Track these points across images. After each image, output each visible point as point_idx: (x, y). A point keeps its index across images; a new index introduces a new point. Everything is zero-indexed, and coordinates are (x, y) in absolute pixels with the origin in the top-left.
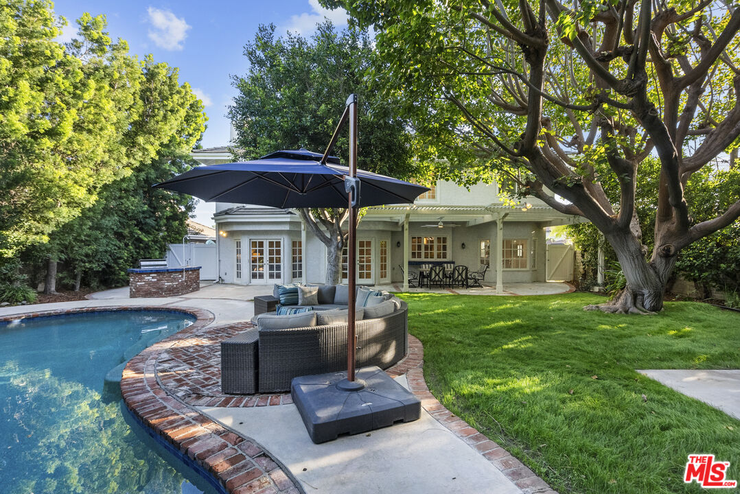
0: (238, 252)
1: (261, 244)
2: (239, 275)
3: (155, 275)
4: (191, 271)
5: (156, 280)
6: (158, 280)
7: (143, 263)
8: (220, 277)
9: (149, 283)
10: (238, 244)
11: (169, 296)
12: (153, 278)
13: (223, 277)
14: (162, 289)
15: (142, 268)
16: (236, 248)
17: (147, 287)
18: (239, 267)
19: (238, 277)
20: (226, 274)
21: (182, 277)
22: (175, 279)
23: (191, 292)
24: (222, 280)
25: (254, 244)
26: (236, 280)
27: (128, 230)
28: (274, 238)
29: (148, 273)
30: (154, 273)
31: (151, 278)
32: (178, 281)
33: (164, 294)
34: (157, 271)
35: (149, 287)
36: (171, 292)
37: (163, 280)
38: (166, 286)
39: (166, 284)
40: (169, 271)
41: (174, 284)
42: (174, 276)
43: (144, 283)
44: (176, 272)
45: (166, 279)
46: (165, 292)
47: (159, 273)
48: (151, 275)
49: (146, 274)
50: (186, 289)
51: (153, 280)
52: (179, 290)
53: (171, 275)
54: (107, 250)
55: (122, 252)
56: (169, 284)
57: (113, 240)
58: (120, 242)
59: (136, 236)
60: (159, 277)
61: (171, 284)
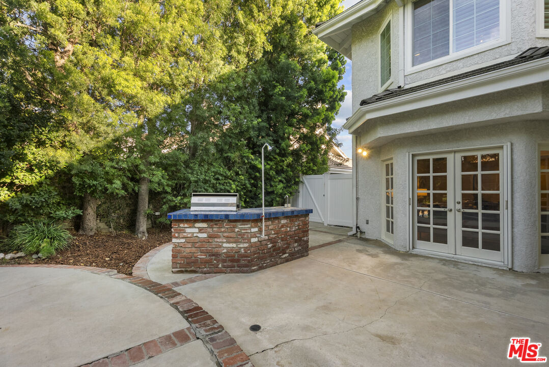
0: (390, 184)
1: (441, 164)
2: (390, 227)
3: (204, 225)
4: (286, 217)
5: (205, 235)
6: (210, 237)
7: (194, 200)
8: (358, 227)
10: (389, 169)
11: (232, 272)
12: (201, 230)
13: (363, 227)
14: (217, 255)
16: (384, 177)
18: (390, 212)
19: (388, 230)
20: (367, 223)
21: (260, 231)
22: (241, 237)
23: (287, 260)
24: (361, 232)
25: (423, 166)
26: (385, 237)
27: (237, 153)
28: (479, 147)
29: (196, 219)
30: (203, 221)
31: (197, 230)
32: (249, 241)
33: (220, 266)
34: (206, 219)
35: (194, 249)
36: (236, 264)
37: (219, 237)
38: (225, 251)
39: (225, 245)
40: (231, 218)
41: (241, 246)
42: (242, 229)
43: (183, 240)
44: (243, 219)
45: (226, 234)
46: (224, 261)
47: (212, 221)
48: (197, 225)
49: (187, 221)
50: (271, 256)
51: (201, 235)
52: (252, 260)
53: (235, 227)
54: (205, 179)
55: (229, 183)
56: (231, 245)
57: (214, 167)
58: (229, 169)
59: (246, 161)
60: (209, 229)
61: (234, 245)
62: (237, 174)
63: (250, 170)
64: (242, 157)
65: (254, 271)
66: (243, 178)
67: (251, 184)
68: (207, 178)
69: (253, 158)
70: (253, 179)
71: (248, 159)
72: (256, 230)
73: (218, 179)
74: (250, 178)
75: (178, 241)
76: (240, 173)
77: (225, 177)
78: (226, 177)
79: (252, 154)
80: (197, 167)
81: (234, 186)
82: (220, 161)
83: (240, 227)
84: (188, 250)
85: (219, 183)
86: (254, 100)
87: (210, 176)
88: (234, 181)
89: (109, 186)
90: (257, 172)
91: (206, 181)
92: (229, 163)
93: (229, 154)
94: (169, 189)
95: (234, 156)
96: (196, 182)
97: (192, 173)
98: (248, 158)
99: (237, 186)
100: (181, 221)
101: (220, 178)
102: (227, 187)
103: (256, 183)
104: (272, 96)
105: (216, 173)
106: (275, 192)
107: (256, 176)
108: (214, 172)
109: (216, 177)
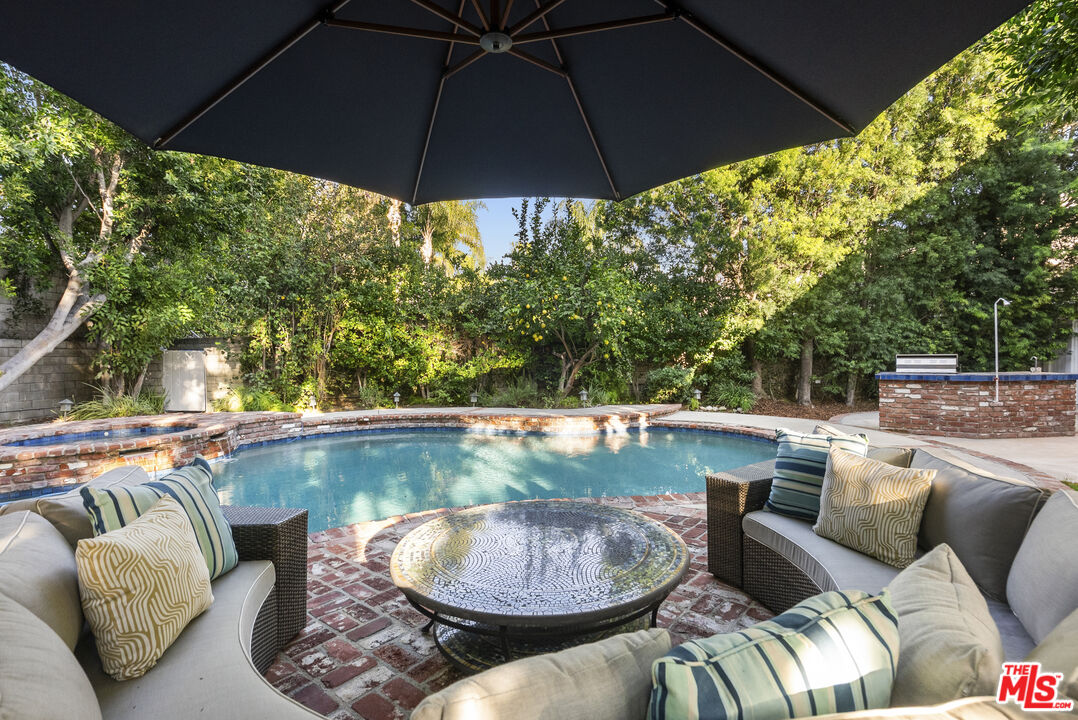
3: (918, 386)
4: (1033, 382)
5: (919, 396)
6: (925, 398)
7: (899, 362)
9: (904, 402)
12: (913, 391)
14: (933, 417)
15: (898, 370)
17: (898, 410)
21: (992, 395)
22: (965, 400)
23: (1034, 435)
27: (939, 300)
29: (907, 380)
30: (916, 382)
31: (908, 391)
32: (977, 405)
33: (938, 428)
34: (920, 379)
35: (904, 410)
36: (958, 428)
37: (937, 399)
38: (944, 413)
39: (943, 407)
40: (951, 379)
41: (966, 409)
42: (966, 392)
43: (893, 400)
44: (969, 382)
45: (945, 397)
46: (942, 424)
47: (927, 382)
48: (908, 386)
49: (897, 382)
50: (1008, 425)
51: (912, 396)
52: (981, 426)
53: (957, 389)
54: (888, 338)
55: (925, 342)
56: (952, 408)
57: (901, 321)
58: (924, 323)
59: (955, 310)
60: (923, 391)
61: (957, 408)
62: (938, 328)
63: (960, 322)
64: (946, 304)
65: (983, 438)
66: (948, 333)
67: (962, 342)
68: (891, 336)
69: (967, 303)
70: (966, 334)
71: (957, 307)
72: (987, 393)
73: (907, 337)
74: (962, 332)
75: (886, 400)
76: (943, 326)
77: (918, 334)
78: (920, 334)
79: (965, 297)
80: (878, 323)
81: (933, 346)
82: (908, 312)
83: (962, 390)
84: (898, 411)
85: (910, 343)
86: (970, 219)
87: (896, 334)
88: (932, 338)
89: (785, 349)
90: (974, 324)
91: (890, 341)
92: (923, 314)
93: (924, 302)
94: (842, 352)
95: (934, 303)
96: (875, 342)
97: (871, 331)
98: (958, 305)
99: (939, 345)
100: (891, 381)
101: (911, 335)
102: (922, 348)
103: (971, 339)
104: (1007, 204)
105: (904, 329)
106: (1012, 354)
107: (972, 330)
108: (901, 328)
109: (904, 335)
